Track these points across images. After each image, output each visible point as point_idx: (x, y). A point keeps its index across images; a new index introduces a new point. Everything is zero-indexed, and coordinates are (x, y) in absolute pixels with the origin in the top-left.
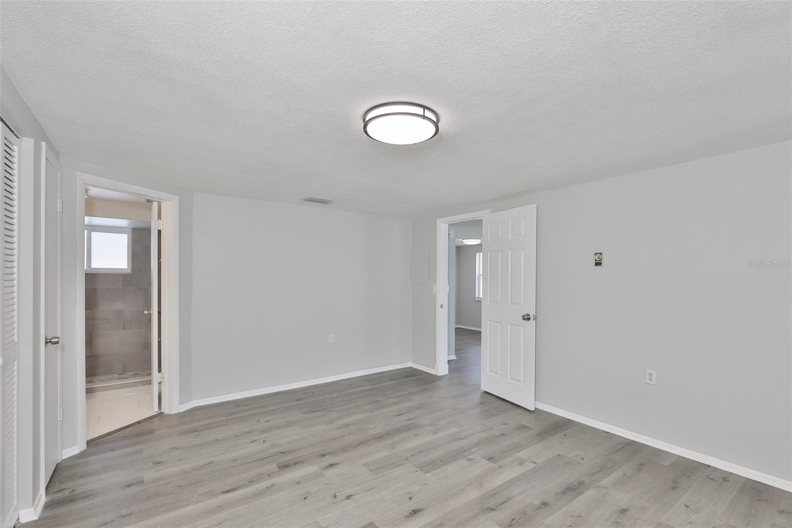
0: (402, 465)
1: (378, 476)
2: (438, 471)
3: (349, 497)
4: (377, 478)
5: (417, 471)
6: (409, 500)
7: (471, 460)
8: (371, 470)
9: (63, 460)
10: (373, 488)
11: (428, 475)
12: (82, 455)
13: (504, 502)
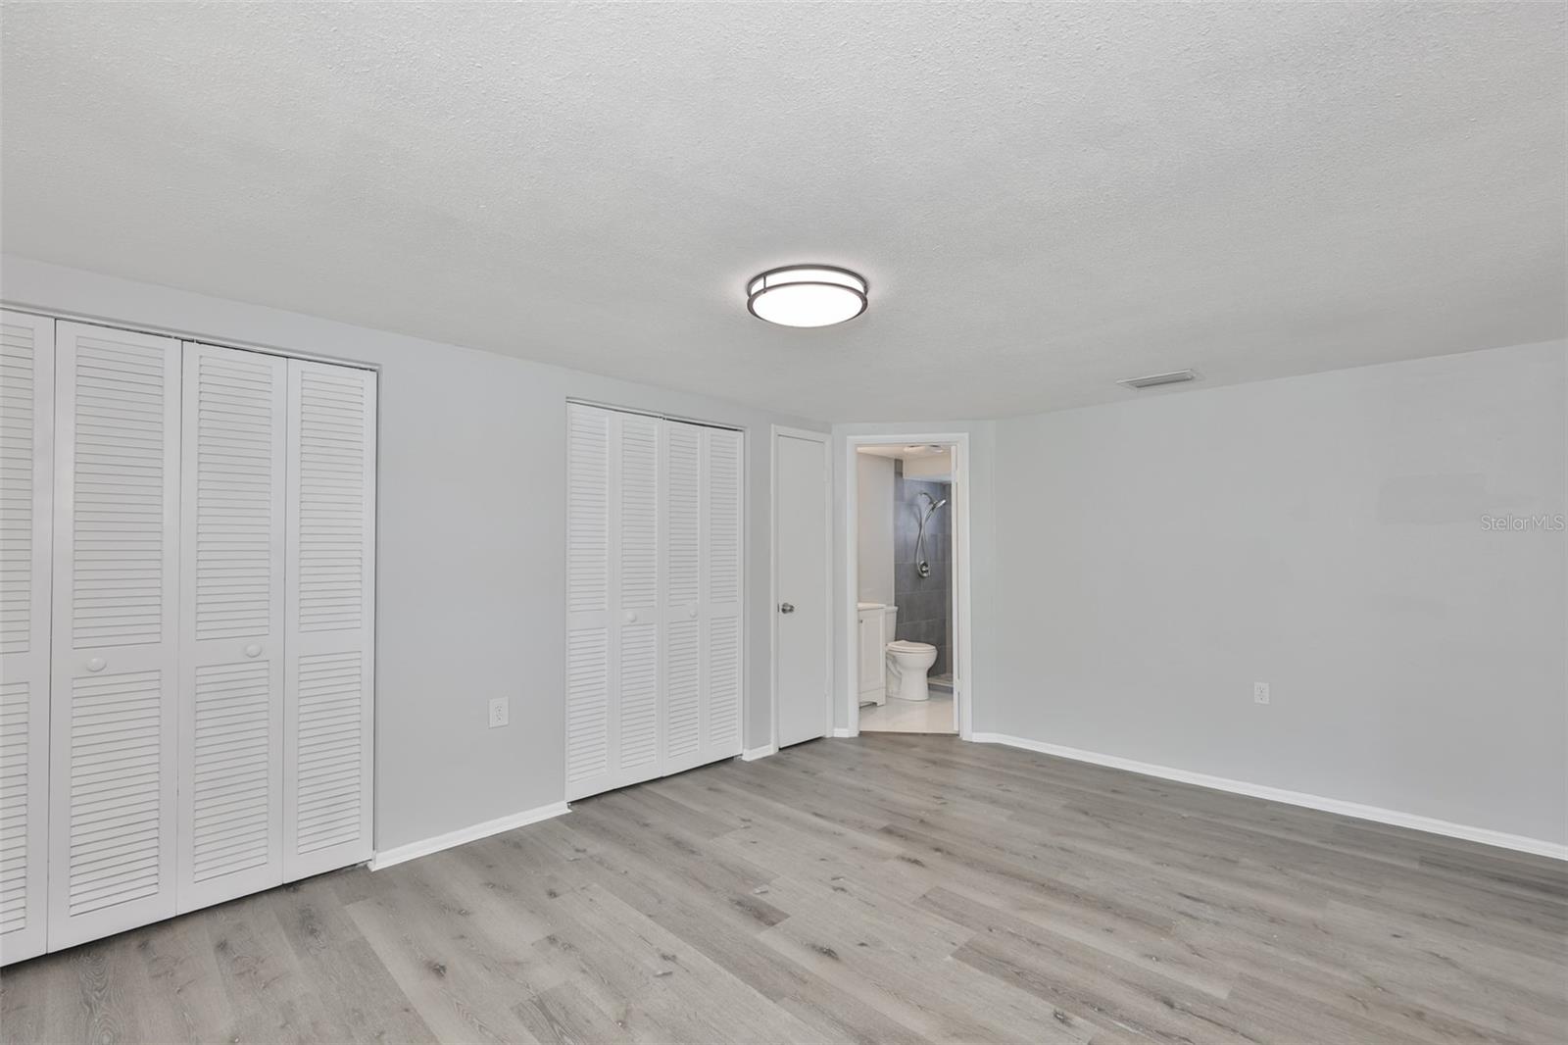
9: (832, 738)
12: (849, 740)
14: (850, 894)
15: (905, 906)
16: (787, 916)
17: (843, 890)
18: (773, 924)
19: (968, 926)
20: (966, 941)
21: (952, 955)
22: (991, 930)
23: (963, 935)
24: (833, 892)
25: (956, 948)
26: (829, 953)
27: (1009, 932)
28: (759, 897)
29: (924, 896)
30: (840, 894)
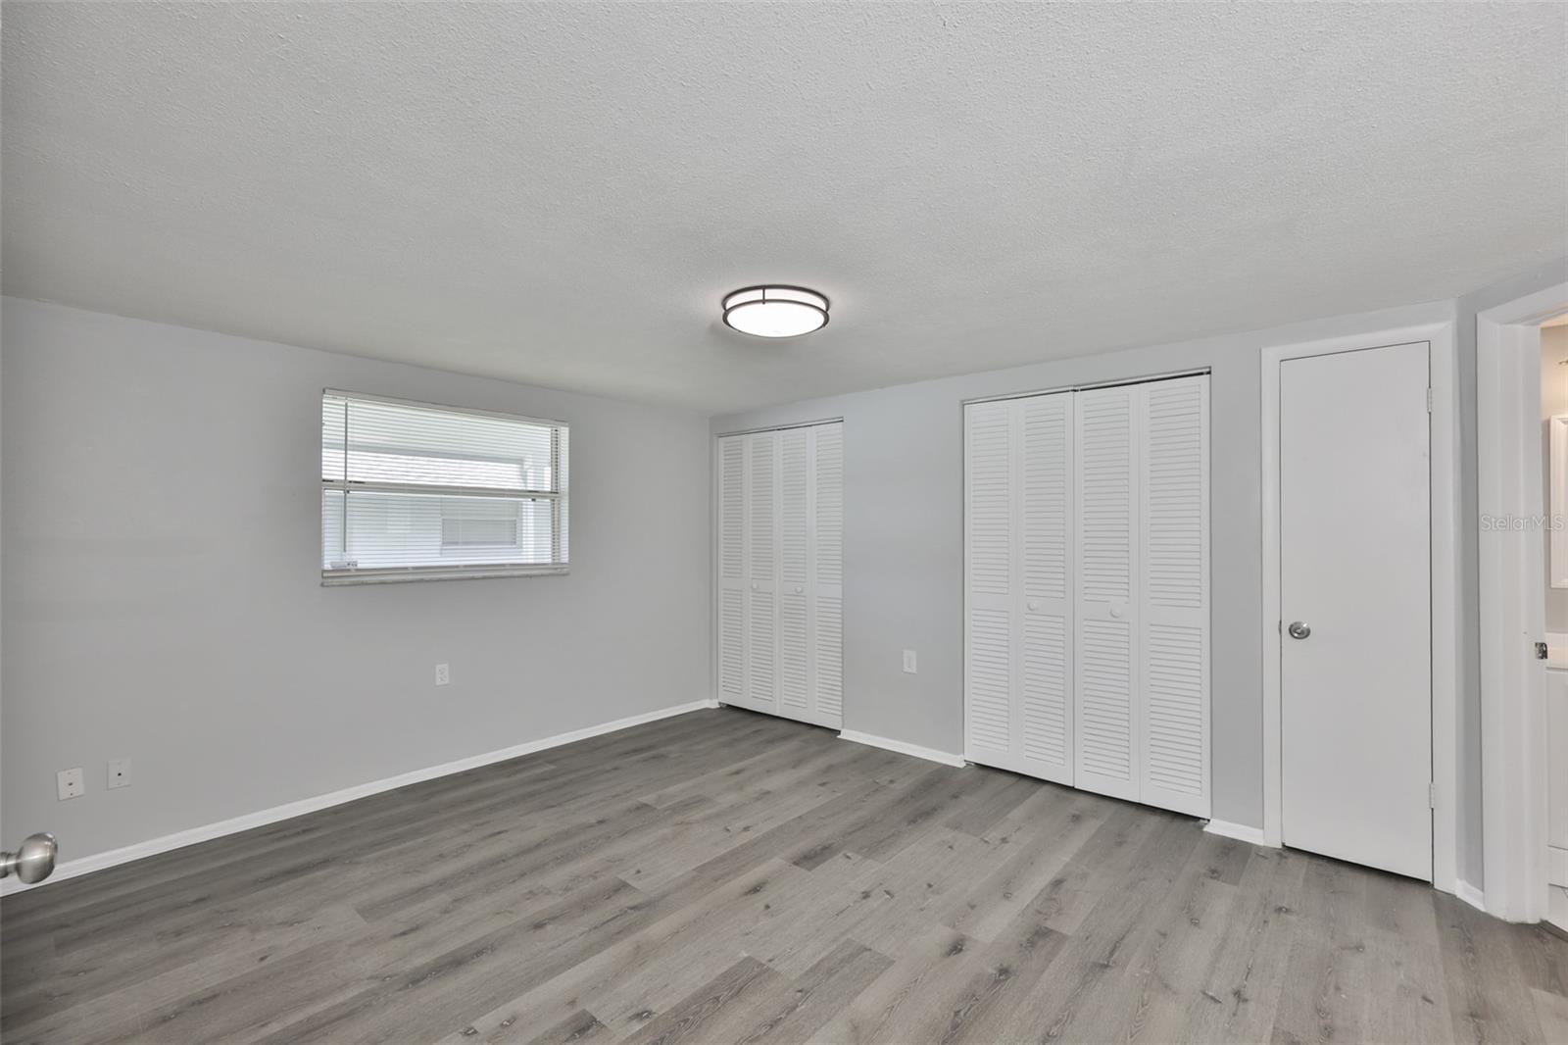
0: (806, 974)
1: (843, 939)
2: (725, 968)
3: (866, 895)
4: (843, 934)
5: (770, 961)
6: (770, 905)
7: (639, 1016)
8: (866, 949)
10: (837, 915)
11: (746, 955)
13: (608, 921)
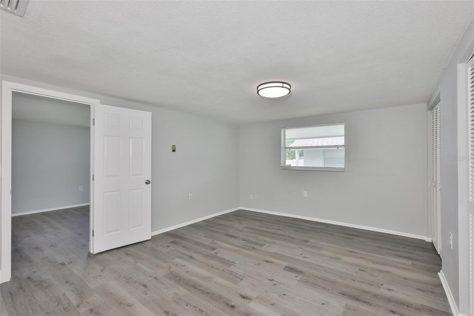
14: (267, 278)
15: (249, 276)
16: (283, 269)
17: (270, 280)
18: (286, 267)
19: (229, 271)
20: (231, 267)
21: (235, 263)
22: (223, 270)
23: (232, 268)
24: (273, 279)
25: (234, 265)
26: (267, 262)
27: (218, 270)
28: (298, 275)
29: (241, 280)
30: (271, 279)
